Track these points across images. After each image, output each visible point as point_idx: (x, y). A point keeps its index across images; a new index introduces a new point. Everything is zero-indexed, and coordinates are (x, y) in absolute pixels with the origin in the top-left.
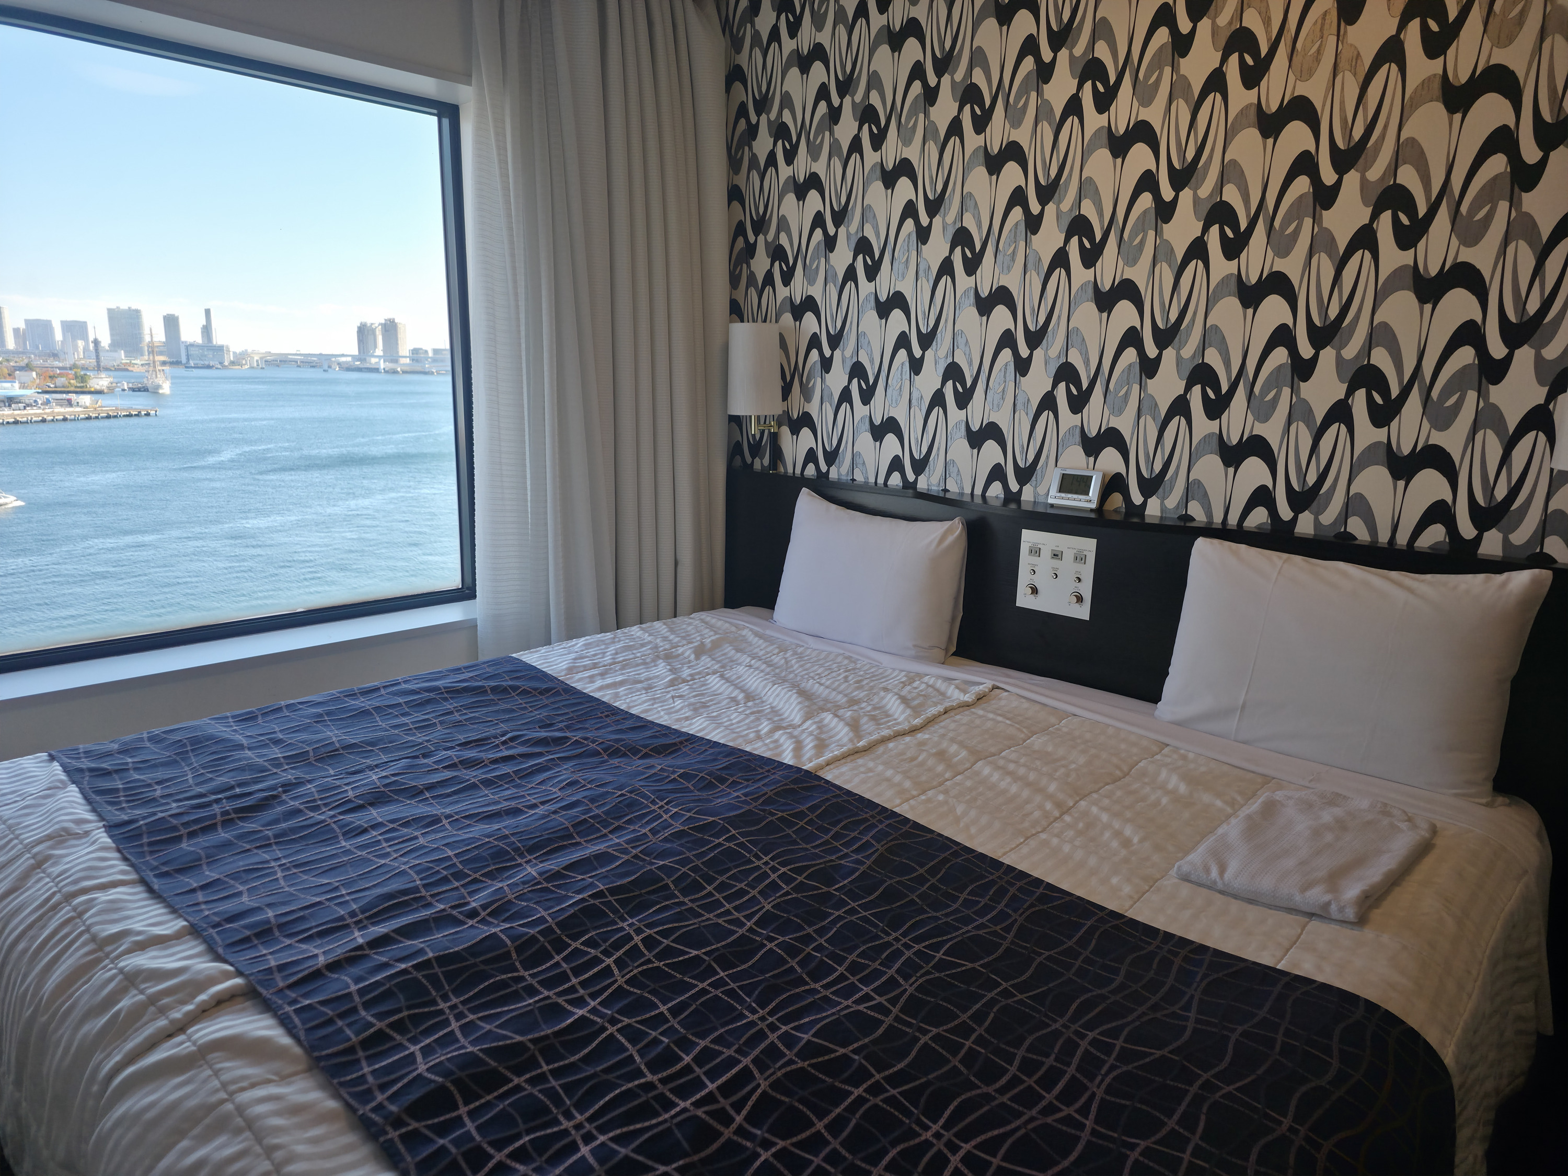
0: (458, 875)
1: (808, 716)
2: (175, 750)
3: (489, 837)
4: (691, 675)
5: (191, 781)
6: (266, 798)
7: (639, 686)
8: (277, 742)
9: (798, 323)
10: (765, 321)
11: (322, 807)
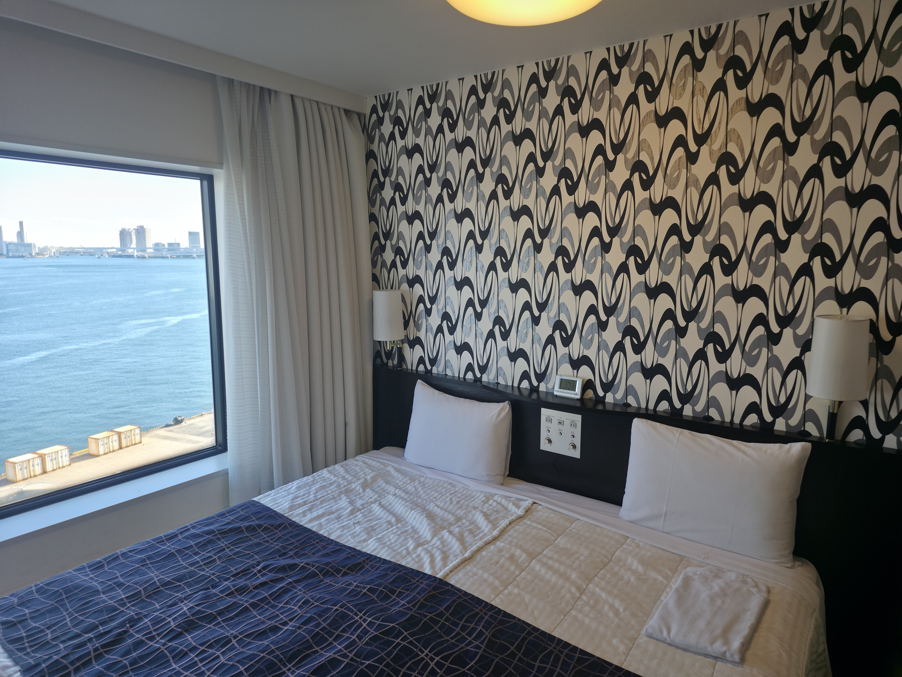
2: (55, 599)
3: (263, 652)
4: (362, 505)
5: (69, 624)
6: (120, 634)
7: (333, 516)
8: (120, 585)
9: (411, 289)
10: (392, 288)
11: (156, 637)
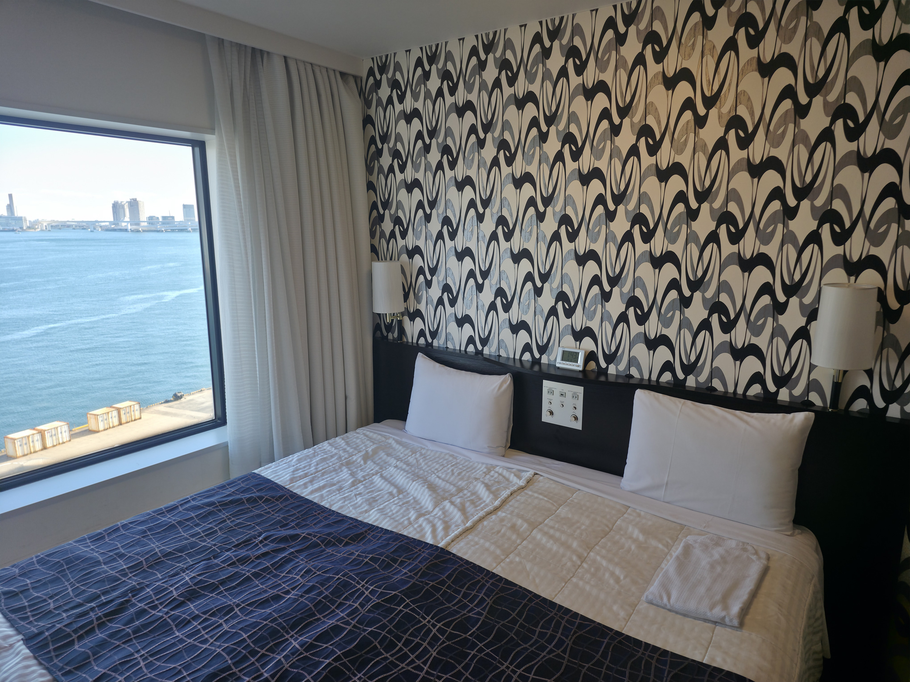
0: (253, 653)
1: (436, 506)
2: (56, 569)
3: (265, 620)
4: (364, 477)
5: (71, 593)
6: (122, 603)
7: (334, 488)
8: (121, 556)
9: (411, 260)
10: (391, 259)
11: (159, 606)
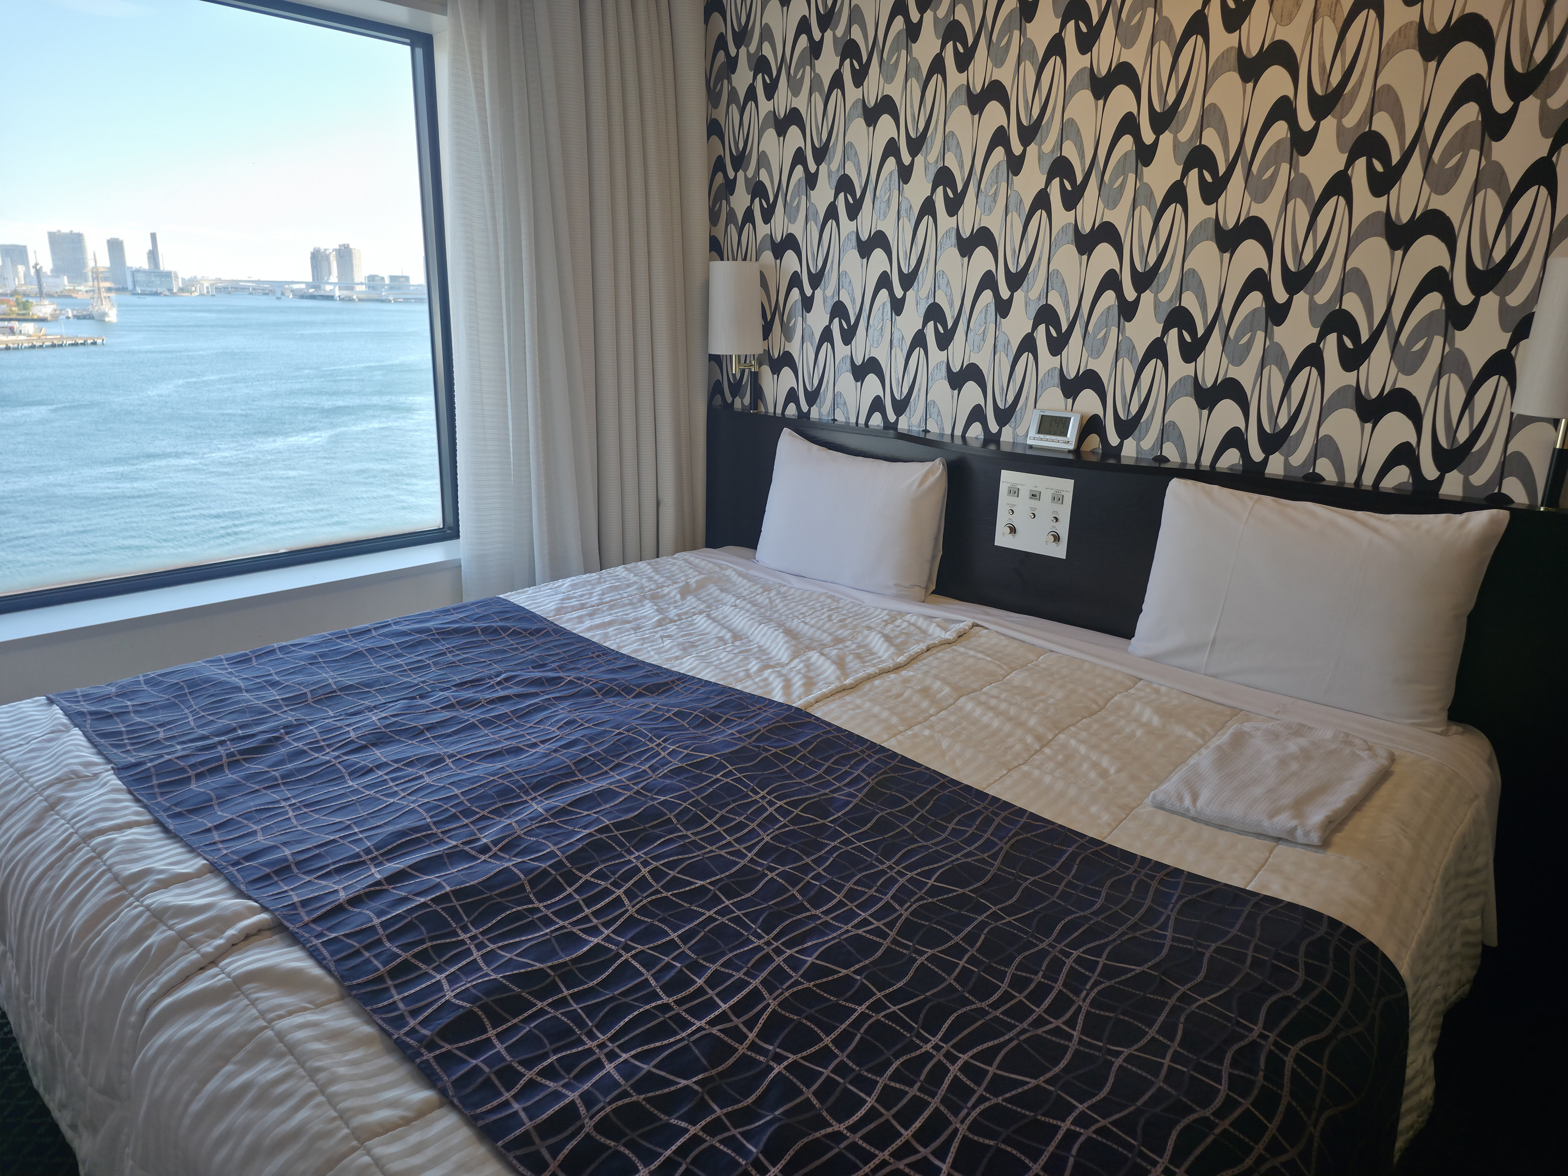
0: (467, 813)
1: (795, 655)
2: (173, 693)
3: (493, 775)
4: (678, 615)
5: (192, 723)
6: (269, 740)
7: (628, 626)
8: (274, 684)
9: (778, 261)
10: (745, 259)
